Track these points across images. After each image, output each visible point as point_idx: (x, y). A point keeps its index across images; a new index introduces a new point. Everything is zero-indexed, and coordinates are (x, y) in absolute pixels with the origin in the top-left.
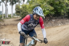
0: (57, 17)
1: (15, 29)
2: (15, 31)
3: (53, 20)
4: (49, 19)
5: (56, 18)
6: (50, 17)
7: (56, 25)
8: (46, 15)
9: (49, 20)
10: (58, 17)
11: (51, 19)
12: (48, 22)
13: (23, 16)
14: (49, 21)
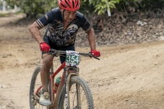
0: (152, 13)
1: (11, 55)
2: (10, 60)
3: (139, 22)
4: (124, 20)
5: (148, 17)
6: (129, 12)
7: (149, 40)
8: (116, 4)
9: (127, 22)
10: (155, 12)
11: (131, 18)
12: (122, 28)
13: (32, 8)
14: (125, 24)
